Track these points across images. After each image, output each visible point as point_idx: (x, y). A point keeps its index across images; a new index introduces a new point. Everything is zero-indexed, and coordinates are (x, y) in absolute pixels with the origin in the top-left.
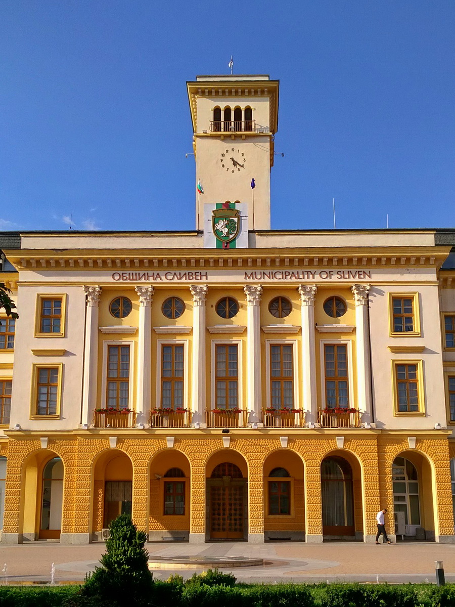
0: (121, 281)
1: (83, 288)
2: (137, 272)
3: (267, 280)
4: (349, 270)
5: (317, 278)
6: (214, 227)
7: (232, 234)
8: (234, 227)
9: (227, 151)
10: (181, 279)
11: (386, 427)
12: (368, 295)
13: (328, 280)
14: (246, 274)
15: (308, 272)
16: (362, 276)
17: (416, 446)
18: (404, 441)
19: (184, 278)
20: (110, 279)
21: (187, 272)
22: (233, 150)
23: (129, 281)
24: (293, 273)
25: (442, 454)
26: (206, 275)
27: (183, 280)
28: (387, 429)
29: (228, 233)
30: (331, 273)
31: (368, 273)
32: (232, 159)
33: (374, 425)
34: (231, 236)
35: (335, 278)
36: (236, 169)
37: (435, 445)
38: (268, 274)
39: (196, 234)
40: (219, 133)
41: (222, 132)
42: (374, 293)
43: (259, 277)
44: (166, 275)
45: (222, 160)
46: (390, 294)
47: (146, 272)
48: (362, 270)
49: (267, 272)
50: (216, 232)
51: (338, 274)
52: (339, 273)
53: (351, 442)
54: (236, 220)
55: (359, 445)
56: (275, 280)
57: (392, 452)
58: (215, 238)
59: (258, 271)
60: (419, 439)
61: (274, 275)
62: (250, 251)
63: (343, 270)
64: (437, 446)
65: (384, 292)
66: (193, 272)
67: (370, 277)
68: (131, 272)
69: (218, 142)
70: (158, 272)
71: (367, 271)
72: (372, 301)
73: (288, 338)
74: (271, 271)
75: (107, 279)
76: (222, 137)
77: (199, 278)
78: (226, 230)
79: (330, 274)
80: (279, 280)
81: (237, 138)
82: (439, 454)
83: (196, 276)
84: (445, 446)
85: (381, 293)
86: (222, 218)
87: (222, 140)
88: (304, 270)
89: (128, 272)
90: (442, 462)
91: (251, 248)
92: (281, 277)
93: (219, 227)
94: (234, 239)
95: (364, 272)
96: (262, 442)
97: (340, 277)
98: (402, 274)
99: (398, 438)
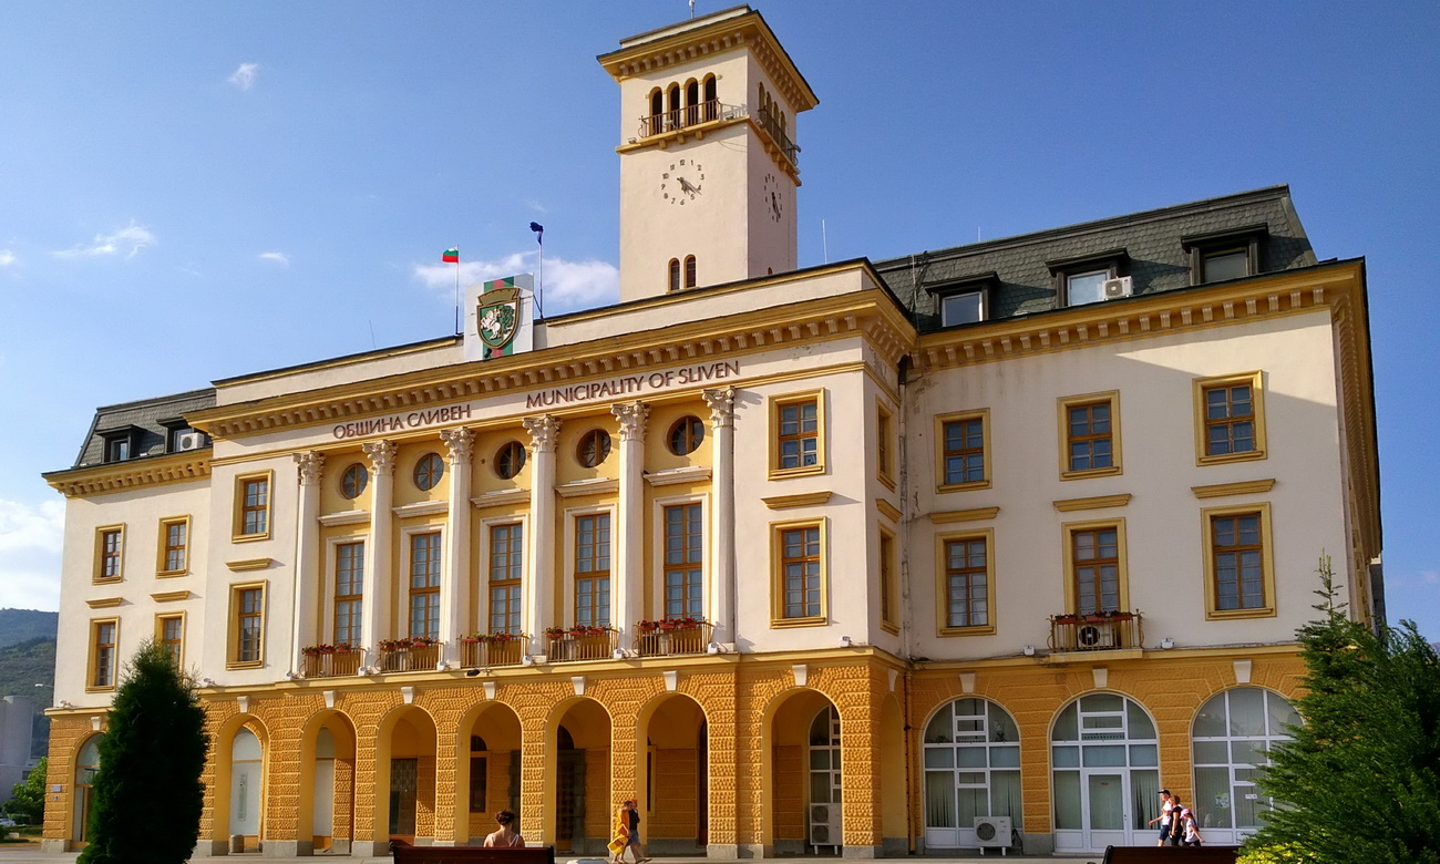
0: (346, 438)
1: (292, 457)
2: (369, 420)
3: (563, 403)
4: (700, 365)
5: (646, 389)
6: (479, 324)
7: (506, 333)
8: (510, 320)
9: (673, 167)
10: (430, 423)
11: (755, 649)
12: (732, 406)
13: (664, 388)
14: (529, 398)
15: (629, 380)
16: (723, 373)
17: (808, 681)
18: (785, 673)
19: (435, 420)
20: (330, 438)
21: (440, 408)
22: (682, 163)
23: (357, 437)
24: (605, 385)
25: (856, 694)
26: (468, 411)
27: (434, 424)
28: (756, 651)
29: (500, 332)
30: (670, 375)
31: (733, 365)
32: (682, 180)
33: (730, 647)
34: (506, 336)
35: (676, 383)
36: (687, 197)
37: (843, 678)
38: (564, 393)
39: (454, 342)
40: (660, 136)
41: (665, 134)
42: (743, 402)
43: (549, 400)
44: (409, 418)
45: (664, 186)
46: (771, 399)
47: (380, 418)
48: (723, 361)
49: (562, 390)
50: (482, 332)
51: (680, 374)
52: (683, 373)
53: (690, 679)
54: (513, 305)
55: (703, 684)
56: (576, 402)
57: (764, 695)
58: (481, 343)
59: (549, 391)
60: (814, 666)
61: (571, 394)
62: (537, 354)
63: (690, 367)
64: (848, 678)
65: (761, 397)
66: (449, 407)
67: (737, 372)
68: (359, 422)
69: (657, 154)
70: (398, 415)
71: (731, 362)
72: (739, 418)
73: (602, 502)
74: (568, 387)
75: (325, 438)
76: (662, 144)
77: (457, 416)
78: (498, 326)
79: (666, 379)
80: (582, 401)
81: (688, 139)
82: (851, 694)
83: (453, 413)
84: (863, 677)
85: (756, 399)
86: (490, 306)
87: (664, 149)
88: (623, 378)
89: (355, 422)
90: (855, 708)
91: (539, 351)
92: (585, 395)
93: (486, 323)
94: (510, 341)
95: (727, 365)
96: (545, 688)
97: (683, 379)
98: (796, 357)
99: (776, 667)
